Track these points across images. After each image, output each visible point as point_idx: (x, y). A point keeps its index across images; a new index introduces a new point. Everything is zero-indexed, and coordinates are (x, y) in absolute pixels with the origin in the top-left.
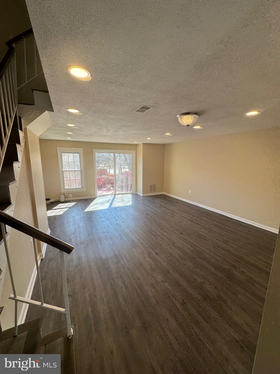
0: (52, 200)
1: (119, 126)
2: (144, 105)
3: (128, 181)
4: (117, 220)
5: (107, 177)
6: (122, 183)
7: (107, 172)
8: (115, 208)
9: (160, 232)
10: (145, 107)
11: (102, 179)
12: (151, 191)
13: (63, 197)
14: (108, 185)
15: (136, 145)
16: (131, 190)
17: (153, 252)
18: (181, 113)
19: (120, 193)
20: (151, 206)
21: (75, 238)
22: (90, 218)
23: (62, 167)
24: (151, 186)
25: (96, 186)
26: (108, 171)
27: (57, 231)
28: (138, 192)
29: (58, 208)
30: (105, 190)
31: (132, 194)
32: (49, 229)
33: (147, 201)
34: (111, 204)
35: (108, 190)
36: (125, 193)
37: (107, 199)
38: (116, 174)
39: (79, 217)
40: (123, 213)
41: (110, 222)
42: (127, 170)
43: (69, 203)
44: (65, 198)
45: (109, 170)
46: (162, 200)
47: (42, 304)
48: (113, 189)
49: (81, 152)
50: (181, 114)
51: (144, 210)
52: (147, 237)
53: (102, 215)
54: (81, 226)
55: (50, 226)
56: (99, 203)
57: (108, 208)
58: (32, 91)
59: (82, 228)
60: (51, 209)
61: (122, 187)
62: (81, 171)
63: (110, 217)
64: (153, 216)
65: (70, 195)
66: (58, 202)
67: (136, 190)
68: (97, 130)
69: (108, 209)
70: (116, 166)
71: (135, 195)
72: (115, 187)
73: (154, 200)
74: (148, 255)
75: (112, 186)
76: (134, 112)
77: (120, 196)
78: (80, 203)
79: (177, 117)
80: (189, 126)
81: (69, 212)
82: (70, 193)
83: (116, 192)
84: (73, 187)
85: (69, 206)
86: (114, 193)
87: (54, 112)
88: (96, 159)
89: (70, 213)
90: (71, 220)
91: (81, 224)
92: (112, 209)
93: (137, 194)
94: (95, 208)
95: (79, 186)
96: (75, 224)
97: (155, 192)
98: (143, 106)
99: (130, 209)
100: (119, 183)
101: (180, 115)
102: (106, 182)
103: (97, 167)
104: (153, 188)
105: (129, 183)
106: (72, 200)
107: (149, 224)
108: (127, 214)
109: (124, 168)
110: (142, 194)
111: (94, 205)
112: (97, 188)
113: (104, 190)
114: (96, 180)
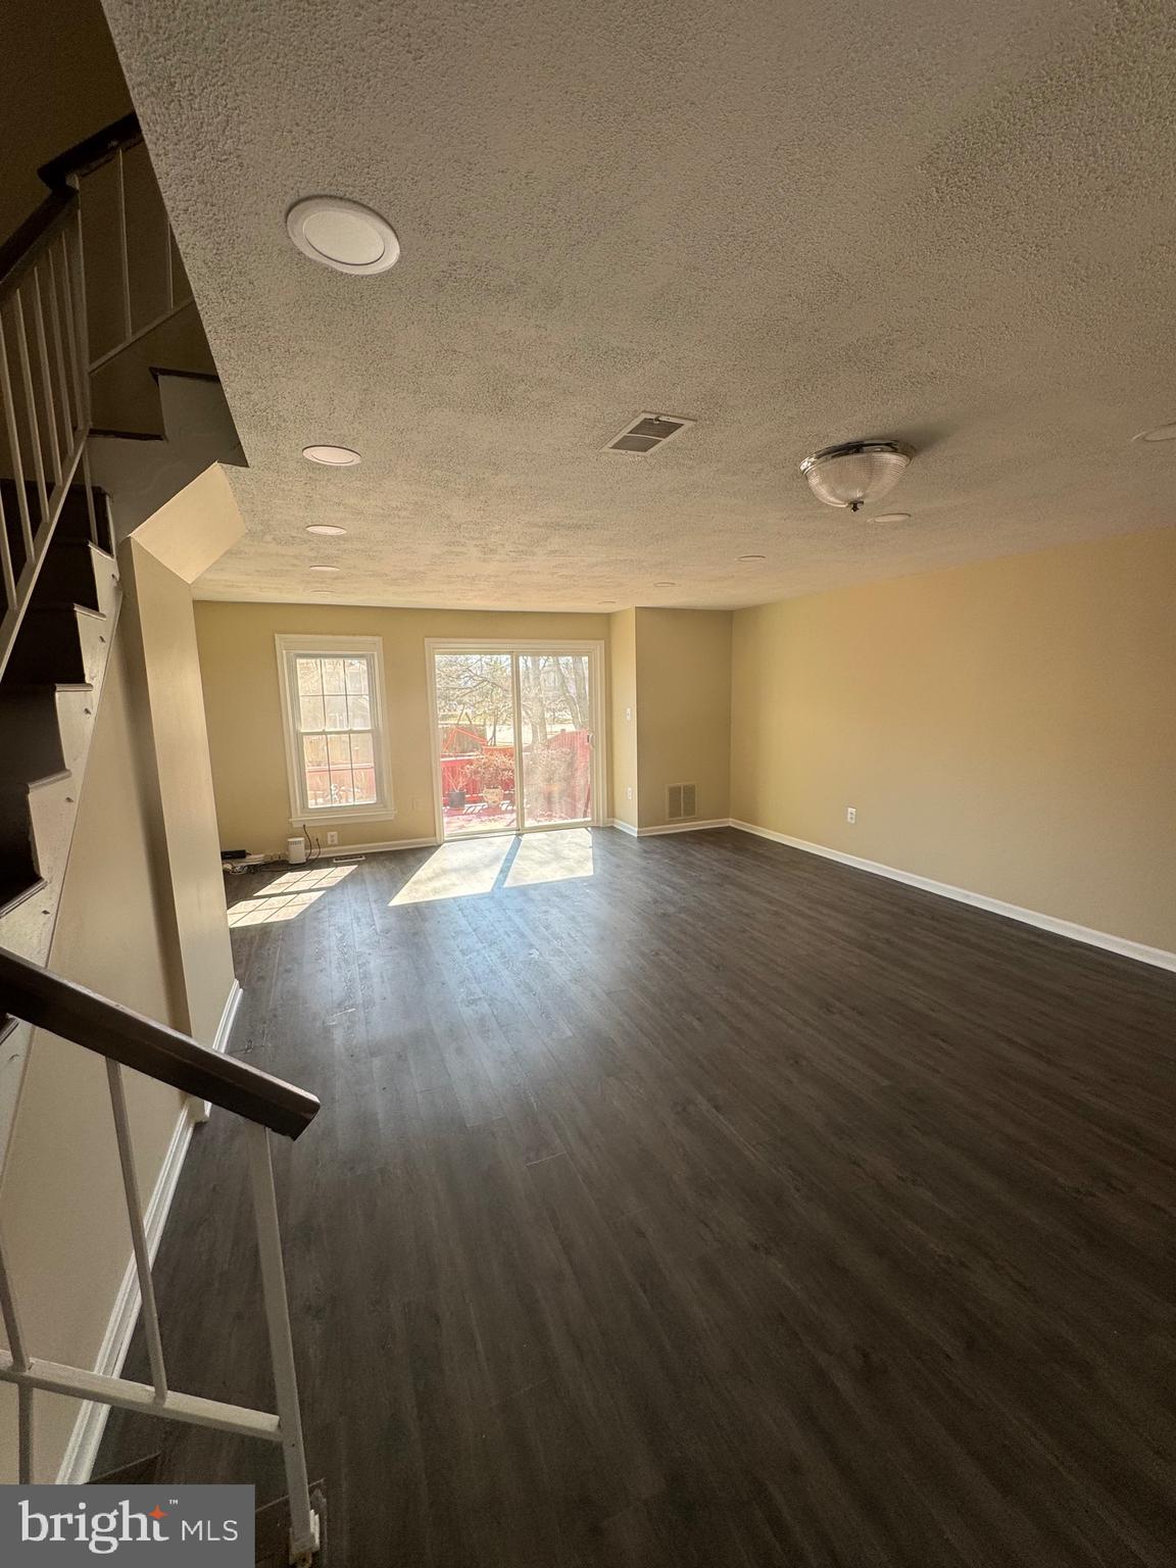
0: (255, 859)
1: (536, 525)
2: (650, 413)
3: (573, 775)
4: (531, 946)
5: (484, 758)
6: (549, 780)
7: (483, 736)
8: (523, 891)
9: (727, 1000)
10: (657, 419)
11: (462, 768)
12: (675, 813)
13: (300, 842)
14: (491, 791)
15: (607, 618)
16: (589, 810)
17: (700, 1098)
18: (824, 446)
19: (540, 824)
20: (676, 879)
21: (345, 1025)
22: (415, 934)
23: (297, 717)
24: (674, 792)
25: (440, 799)
26: (489, 735)
27: (269, 992)
28: (616, 820)
29: (279, 891)
30: (476, 811)
31: (592, 827)
32: (237, 982)
33: (657, 857)
34: (504, 872)
35: (491, 810)
36: (561, 825)
37: (490, 851)
38: (524, 746)
39: (366, 932)
40: (554, 911)
41: (499, 953)
42: (570, 728)
43: (325, 871)
44: (309, 846)
45: (492, 727)
46: (728, 854)
47: (160, 1396)
48: (510, 808)
49: (376, 653)
50: (824, 454)
51: (650, 899)
52: (667, 1025)
53: (463, 922)
54: (372, 972)
55: (241, 971)
56: (455, 870)
57: (489, 890)
58: (152, 379)
59: (376, 980)
60: (248, 897)
61: (549, 798)
62: (375, 733)
63: (501, 931)
64: (689, 924)
65: (332, 833)
66: (280, 866)
67: (611, 813)
68: (437, 552)
69: (490, 896)
70: (523, 713)
71: (607, 831)
72: (517, 802)
73: (690, 855)
74: (678, 1113)
75: (505, 797)
76: (605, 449)
77: (541, 835)
78: (372, 867)
79: (802, 468)
80: (859, 506)
81: (325, 907)
82: (331, 828)
83: (523, 825)
84: (344, 800)
85: (325, 884)
86: (514, 825)
87: (247, 466)
88: (440, 684)
89: (326, 912)
90: (333, 942)
91: (376, 963)
92: (507, 896)
93: (612, 828)
94: (435, 891)
95: (367, 797)
96: (345, 960)
97: (696, 819)
98: (649, 416)
99: (587, 895)
100: (534, 785)
101: (818, 457)
102: (483, 778)
103: (445, 717)
104: (681, 801)
105: (581, 781)
106: (340, 858)
107: (671, 963)
108: (573, 919)
109: (555, 721)
110: (636, 829)
111: (430, 879)
112: (441, 804)
113: (472, 813)
114: (440, 769)
